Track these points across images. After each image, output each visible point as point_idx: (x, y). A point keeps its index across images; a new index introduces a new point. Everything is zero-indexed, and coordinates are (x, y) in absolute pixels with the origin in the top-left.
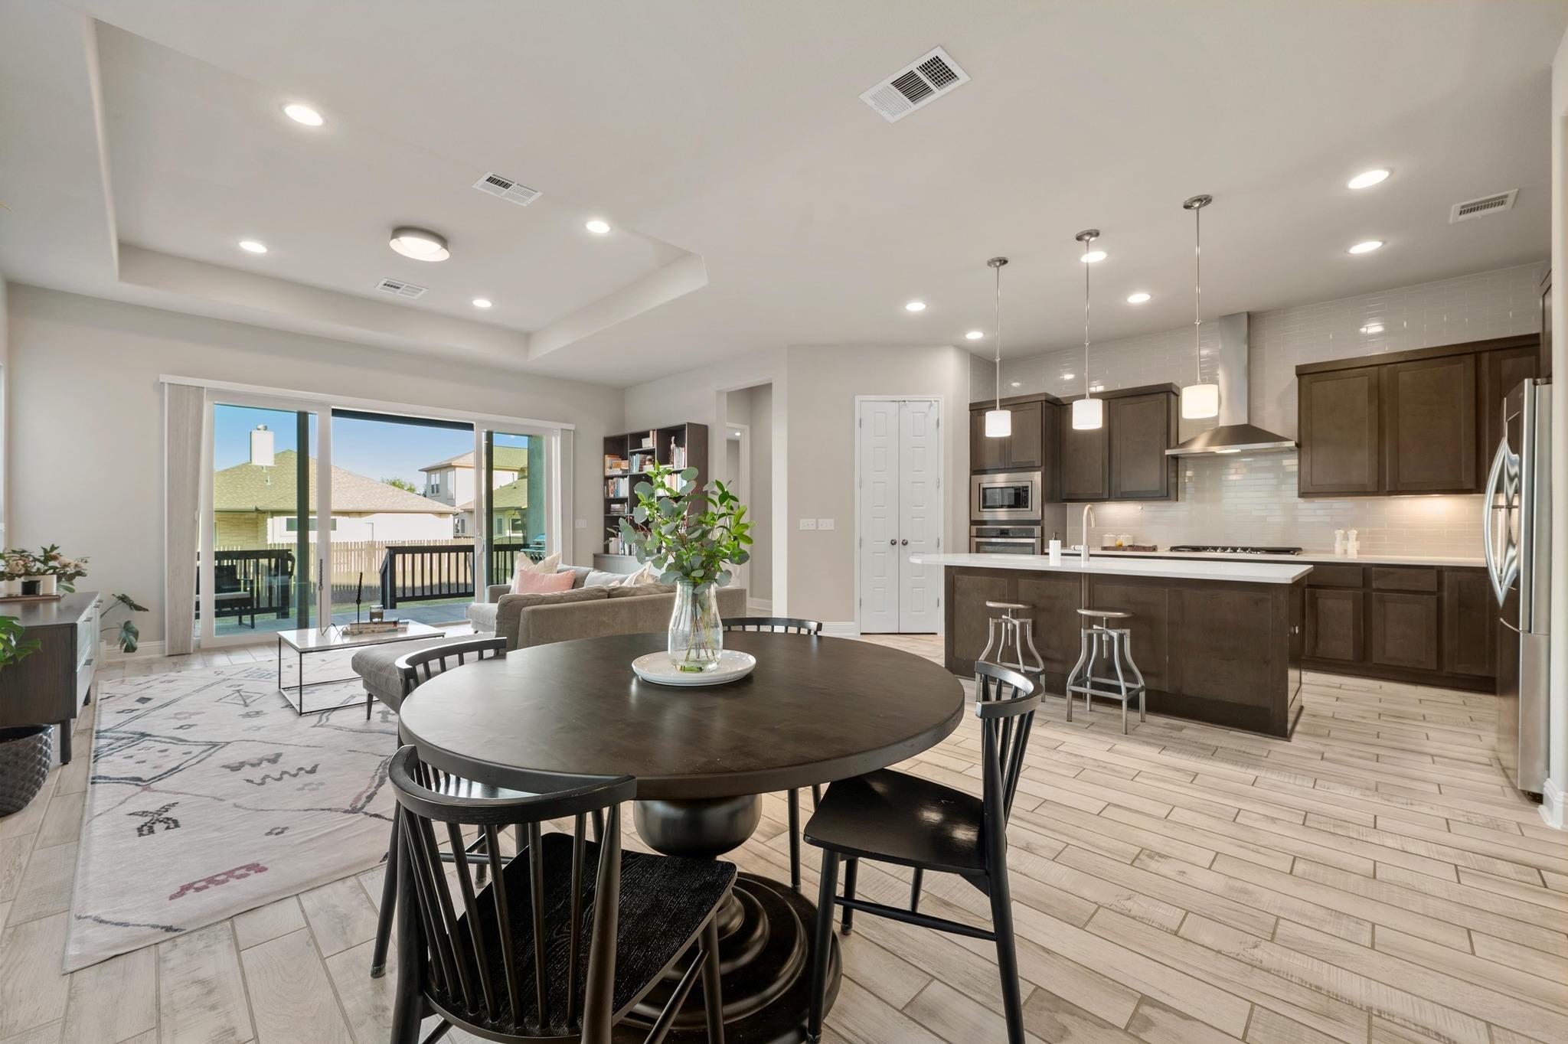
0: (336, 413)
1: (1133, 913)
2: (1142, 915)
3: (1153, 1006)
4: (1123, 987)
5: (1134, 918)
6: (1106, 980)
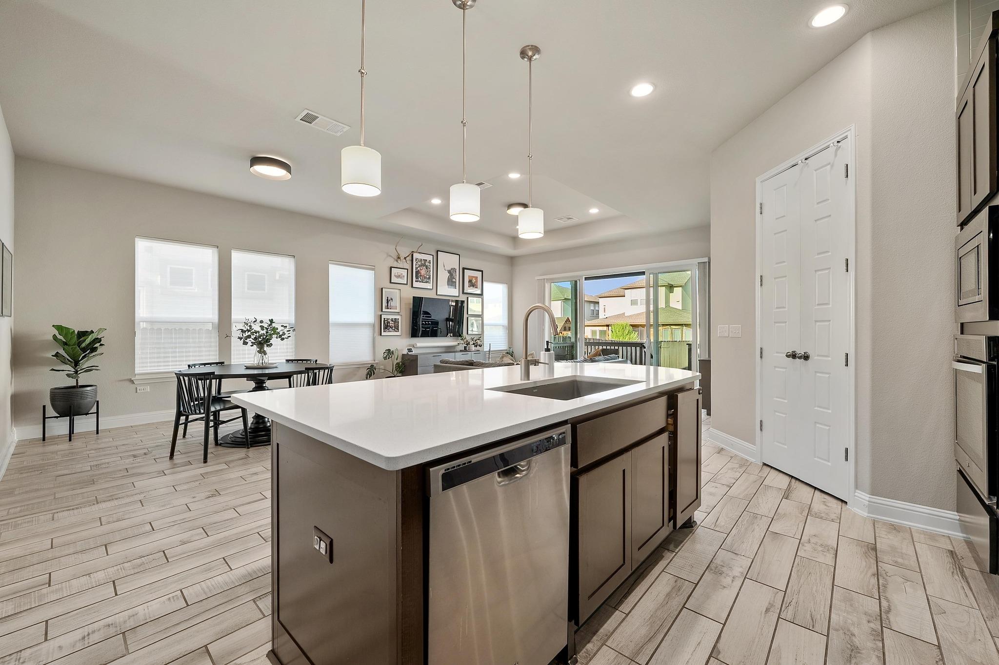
0: (586, 279)
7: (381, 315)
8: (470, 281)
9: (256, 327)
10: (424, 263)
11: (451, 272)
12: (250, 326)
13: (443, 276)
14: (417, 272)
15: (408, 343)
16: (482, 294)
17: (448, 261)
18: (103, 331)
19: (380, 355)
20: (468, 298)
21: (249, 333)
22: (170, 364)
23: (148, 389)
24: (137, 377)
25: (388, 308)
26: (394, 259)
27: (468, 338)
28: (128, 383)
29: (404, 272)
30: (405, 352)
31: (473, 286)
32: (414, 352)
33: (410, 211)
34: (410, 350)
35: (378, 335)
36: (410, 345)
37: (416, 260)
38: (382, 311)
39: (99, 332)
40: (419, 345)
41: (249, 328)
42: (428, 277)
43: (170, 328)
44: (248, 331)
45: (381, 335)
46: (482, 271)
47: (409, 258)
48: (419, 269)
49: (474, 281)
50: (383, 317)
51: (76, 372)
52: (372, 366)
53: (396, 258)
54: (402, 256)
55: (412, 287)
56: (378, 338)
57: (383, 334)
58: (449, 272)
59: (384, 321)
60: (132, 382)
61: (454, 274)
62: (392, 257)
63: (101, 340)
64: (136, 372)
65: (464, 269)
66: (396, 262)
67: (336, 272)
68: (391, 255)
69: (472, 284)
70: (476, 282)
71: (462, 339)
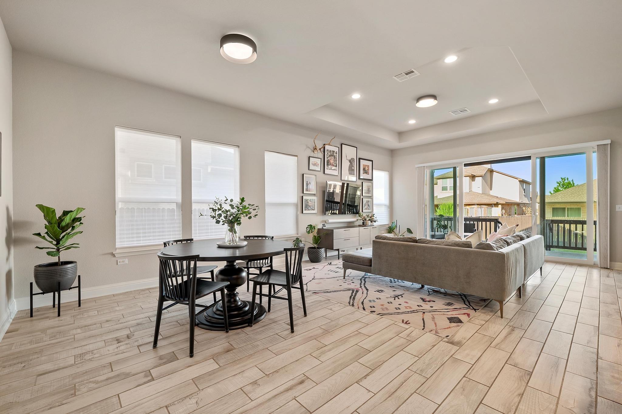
0: (466, 165)
1: (188, 399)
2: (184, 401)
3: (148, 380)
4: (161, 377)
5: (185, 398)
6: (167, 374)
7: (302, 196)
8: (364, 169)
9: (227, 207)
10: (332, 154)
11: (351, 161)
12: (221, 205)
13: (346, 165)
14: (328, 162)
15: (322, 220)
16: (372, 180)
17: (349, 152)
18: (81, 211)
19: (303, 229)
20: (362, 182)
21: (220, 212)
22: (142, 239)
23: (127, 261)
24: (118, 251)
25: (307, 191)
26: (312, 150)
27: (364, 215)
28: (110, 256)
29: (318, 161)
30: (320, 226)
31: (366, 173)
32: (327, 227)
33: (328, 107)
34: (324, 225)
35: (301, 213)
36: (323, 221)
37: (327, 151)
38: (303, 193)
39: (77, 212)
40: (330, 221)
41: (219, 207)
42: (335, 165)
43: (141, 208)
44: (219, 209)
45: (302, 213)
46: (372, 161)
47: (322, 150)
48: (329, 158)
49: (367, 169)
50: (304, 198)
51: (58, 250)
52: (297, 239)
53: (313, 149)
54: (318, 148)
55: (324, 173)
56: (300, 215)
57: (304, 212)
58: (350, 161)
59: (305, 201)
60: (114, 255)
61: (353, 163)
62: (309, 148)
63: (81, 219)
64: (116, 246)
65: (360, 159)
66: (312, 153)
67: (270, 158)
68: (309, 147)
69: (366, 172)
70: (368, 169)
71: (359, 216)
